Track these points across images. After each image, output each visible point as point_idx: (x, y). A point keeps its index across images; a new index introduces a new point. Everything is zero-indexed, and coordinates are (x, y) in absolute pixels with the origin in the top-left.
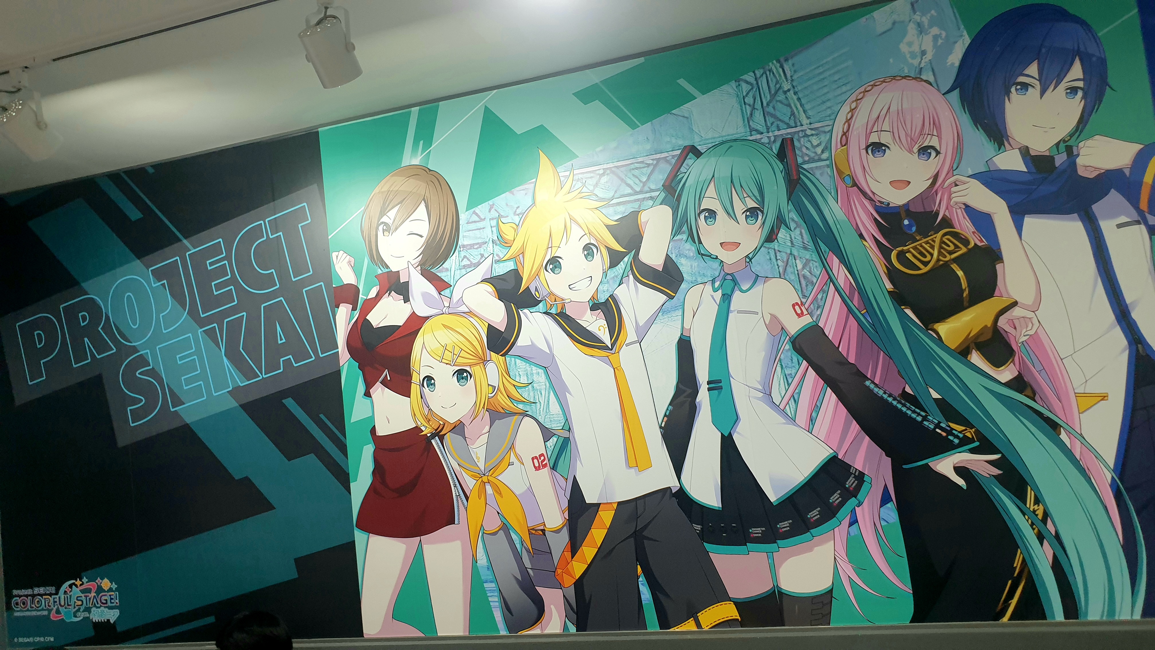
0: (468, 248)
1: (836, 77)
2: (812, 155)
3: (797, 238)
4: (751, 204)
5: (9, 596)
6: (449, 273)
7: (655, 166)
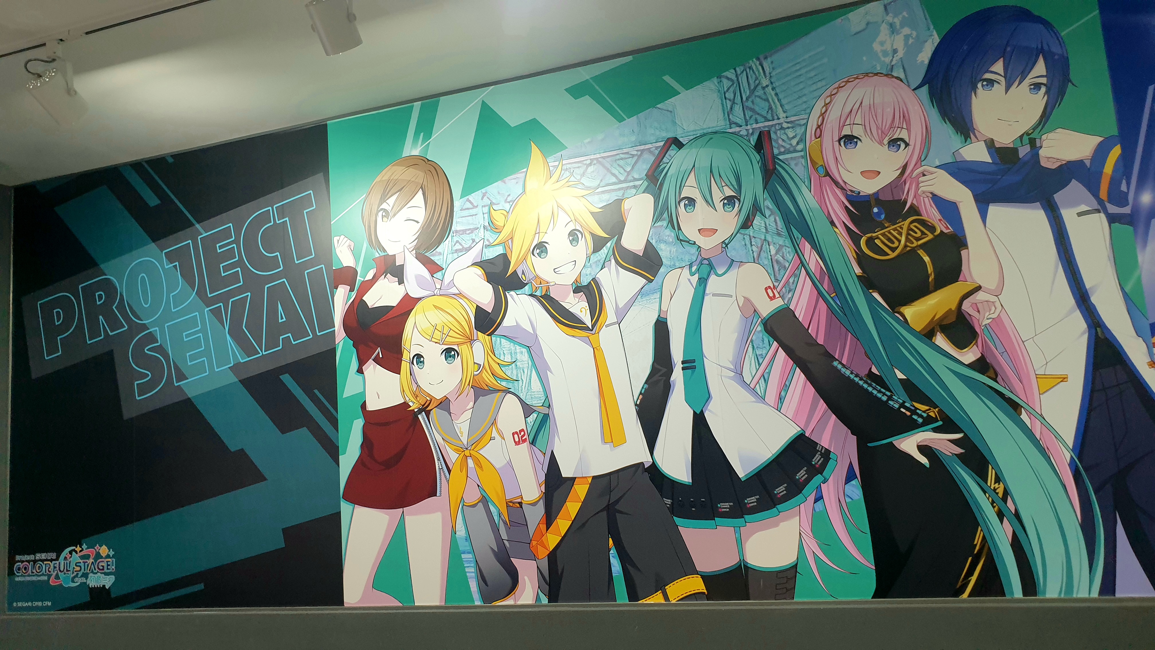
0: (461, 233)
1: (812, 74)
2: (788, 146)
3: (771, 224)
4: (729, 192)
5: (12, 562)
6: (441, 257)
7: (639, 157)
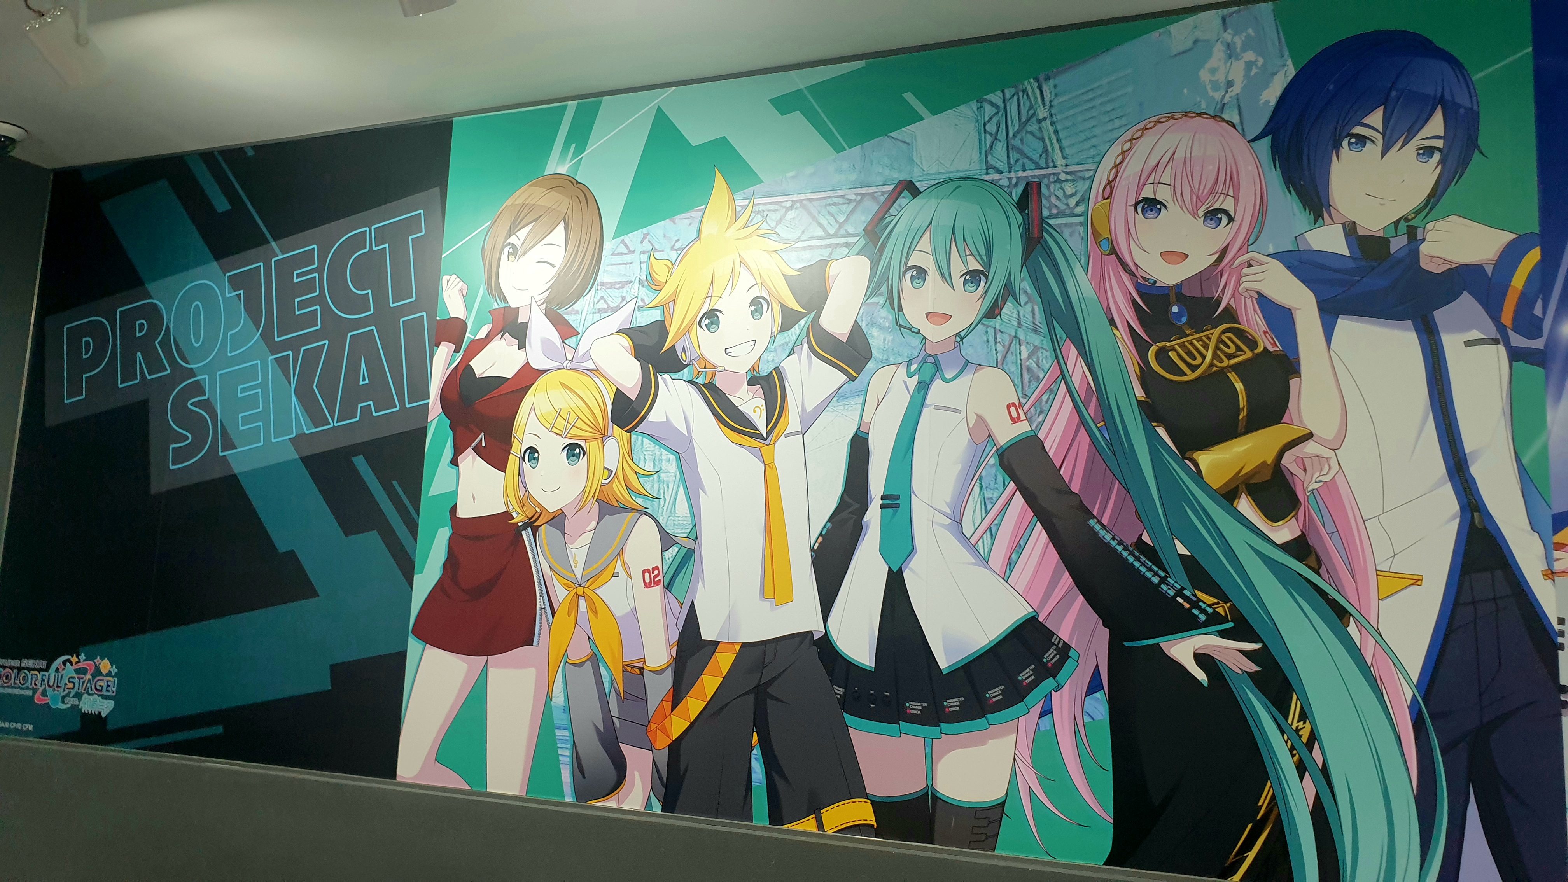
0: (608, 286)
1: (1109, 107)
2: (1063, 207)
3: (1027, 316)
4: (974, 265)
6: (578, 317)
7: (859, 203)
